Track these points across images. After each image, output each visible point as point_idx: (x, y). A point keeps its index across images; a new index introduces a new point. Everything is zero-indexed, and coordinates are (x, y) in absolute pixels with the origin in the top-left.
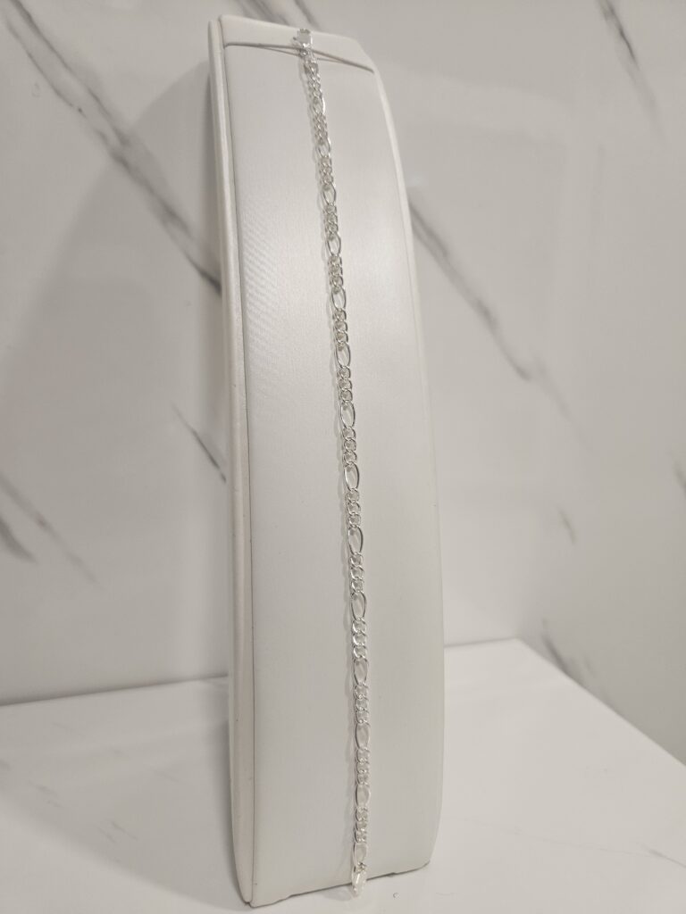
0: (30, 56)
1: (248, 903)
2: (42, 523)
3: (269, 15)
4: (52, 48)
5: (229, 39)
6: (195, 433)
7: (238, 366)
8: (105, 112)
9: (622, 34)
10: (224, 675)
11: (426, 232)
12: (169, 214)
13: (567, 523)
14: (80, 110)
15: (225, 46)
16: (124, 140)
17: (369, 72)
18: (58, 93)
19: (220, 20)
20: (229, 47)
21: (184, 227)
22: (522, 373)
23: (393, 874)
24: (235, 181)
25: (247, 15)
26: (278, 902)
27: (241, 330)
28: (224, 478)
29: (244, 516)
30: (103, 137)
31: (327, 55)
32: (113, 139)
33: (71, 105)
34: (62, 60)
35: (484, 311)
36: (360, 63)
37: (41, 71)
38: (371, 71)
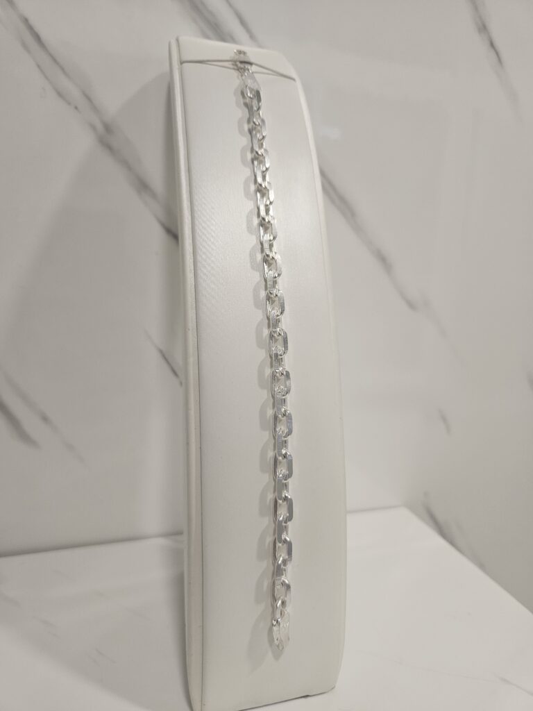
0: (39, 66)
4: (55, 60)
5: (185, 58)
6: (161, 351)
7: (191, 314)
8: (95, 109)
9: (492, 45)
10: (180, 533)
12: (143, 186)
13: (444, 419)
14: (76, 108)
15: (182, 63)
16: (108, 128)
17: (292, 81)
18: (60, 94)
19: (177, 40)
20: (184, 64)
21: (154, 195)
22: (411, 305)
23: (307, 696)
24: (189, 170)
27: (193, 286)
28: (181, 384)
29: (195, 429)
30: (93, 127)
32: (100, 127)
33: (69, 104)
34: (63, 69)
35: (382, 259)
36: (285, 73)
37: (46, 77)
38: (294, 80)
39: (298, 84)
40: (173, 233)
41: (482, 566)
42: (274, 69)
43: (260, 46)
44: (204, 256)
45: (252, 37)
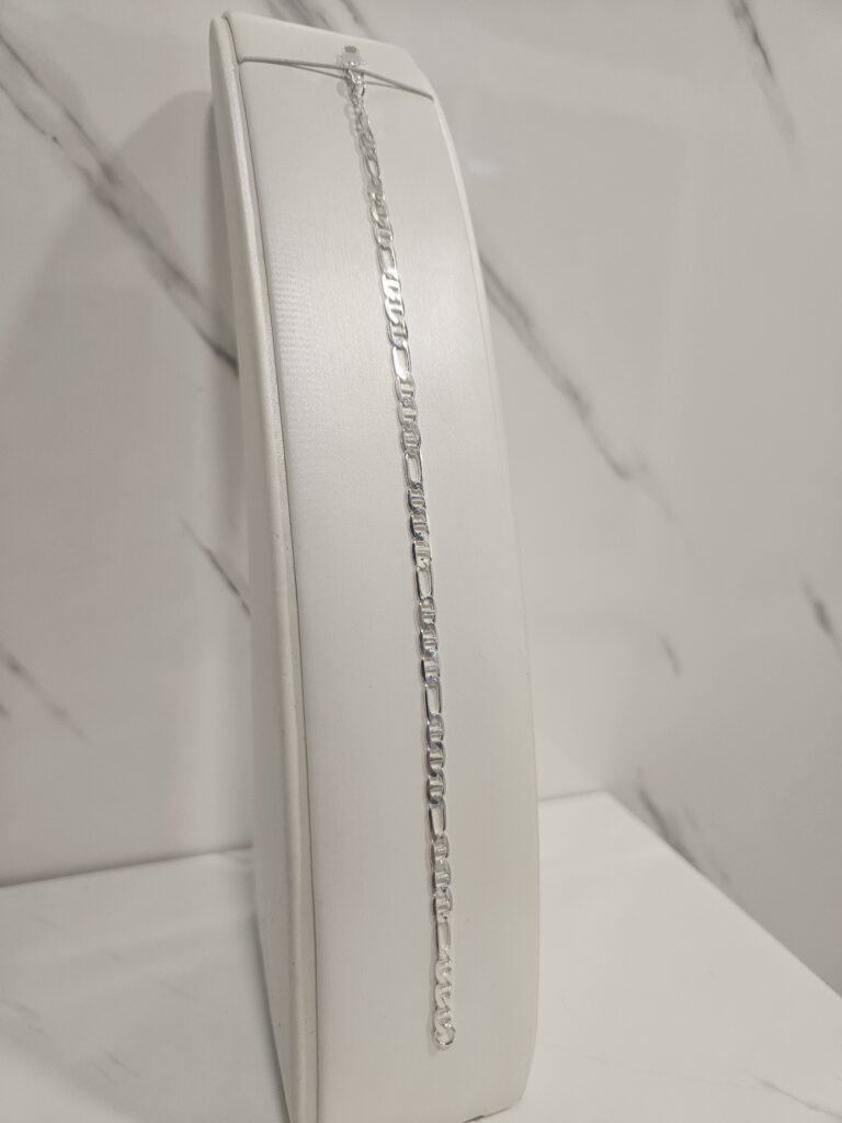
2: (15, 667)
3: (306, 16)
4: (16, 56)
5: (244, 54)
6: (209, 553)
7: (281, 509)
8: (88, 141)
9: (756, 39)
10: (248, 846)
11: (502, 296)
12: (173, 274)
13: (670, 652)
14: (55, 139)
15: (240, 62)
16: (109, 172)
17: (427, 100)
18: (25, 115)
19: (226, 18)
20: (246, 64)
21: (193, 291)
22: (620, 471)
23: (480, 1118)
25: (277, 15)
28: (246, 609)
30: (86, 173)
31: (381, 79)
32: (94, 168)
33: (43, 132)
35: (573, 394)
36: (412, 86)
38: (430, 97)
39: (437, 104)
40: (228, 356)
43: (372, 36)
45: (358, 18)
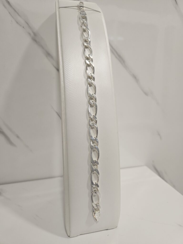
0: (10, 13)
1: (69, 236)
2: (18, 137)
4: (15, 11)
5: (60, 6)
6: (57, 113)
7: (63, 96)
8: (30, 27)
12: (48, 54)
13: (159, 134)
14: (23, 27)
15: (59, 8)
16: (35, 34)
18: (17, 23)
19: (58, 1)
20: (60, 8)
21: (52, 57)
22: (146, 94)
23: (107, 229)
24: (62, 46)
26: (76, 236)
30: (30, 34)
32: (32, 34)
33: (21, 26)
34: (18, 14)
35: (135, 77)
36: (97, 10)
37: (13, 17)
38: (100, 12)
39: (102, 14)
40: (58, 69)
41: (174, 186)
42: (93, 9)
44: (67, 76)
